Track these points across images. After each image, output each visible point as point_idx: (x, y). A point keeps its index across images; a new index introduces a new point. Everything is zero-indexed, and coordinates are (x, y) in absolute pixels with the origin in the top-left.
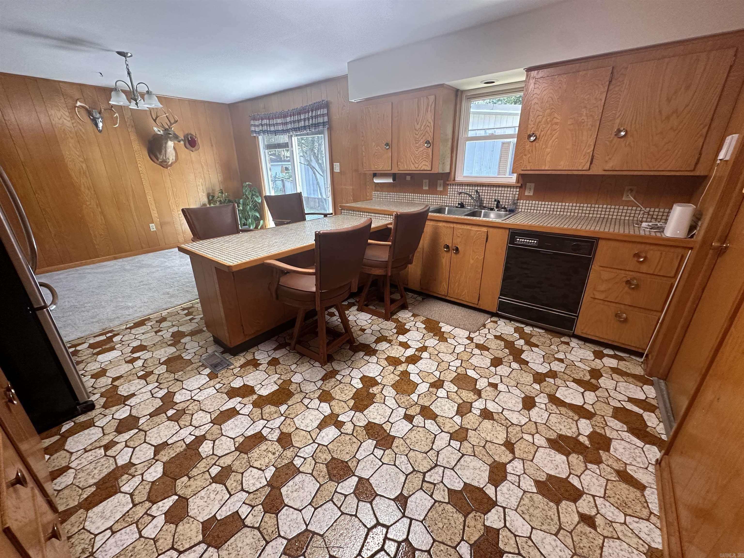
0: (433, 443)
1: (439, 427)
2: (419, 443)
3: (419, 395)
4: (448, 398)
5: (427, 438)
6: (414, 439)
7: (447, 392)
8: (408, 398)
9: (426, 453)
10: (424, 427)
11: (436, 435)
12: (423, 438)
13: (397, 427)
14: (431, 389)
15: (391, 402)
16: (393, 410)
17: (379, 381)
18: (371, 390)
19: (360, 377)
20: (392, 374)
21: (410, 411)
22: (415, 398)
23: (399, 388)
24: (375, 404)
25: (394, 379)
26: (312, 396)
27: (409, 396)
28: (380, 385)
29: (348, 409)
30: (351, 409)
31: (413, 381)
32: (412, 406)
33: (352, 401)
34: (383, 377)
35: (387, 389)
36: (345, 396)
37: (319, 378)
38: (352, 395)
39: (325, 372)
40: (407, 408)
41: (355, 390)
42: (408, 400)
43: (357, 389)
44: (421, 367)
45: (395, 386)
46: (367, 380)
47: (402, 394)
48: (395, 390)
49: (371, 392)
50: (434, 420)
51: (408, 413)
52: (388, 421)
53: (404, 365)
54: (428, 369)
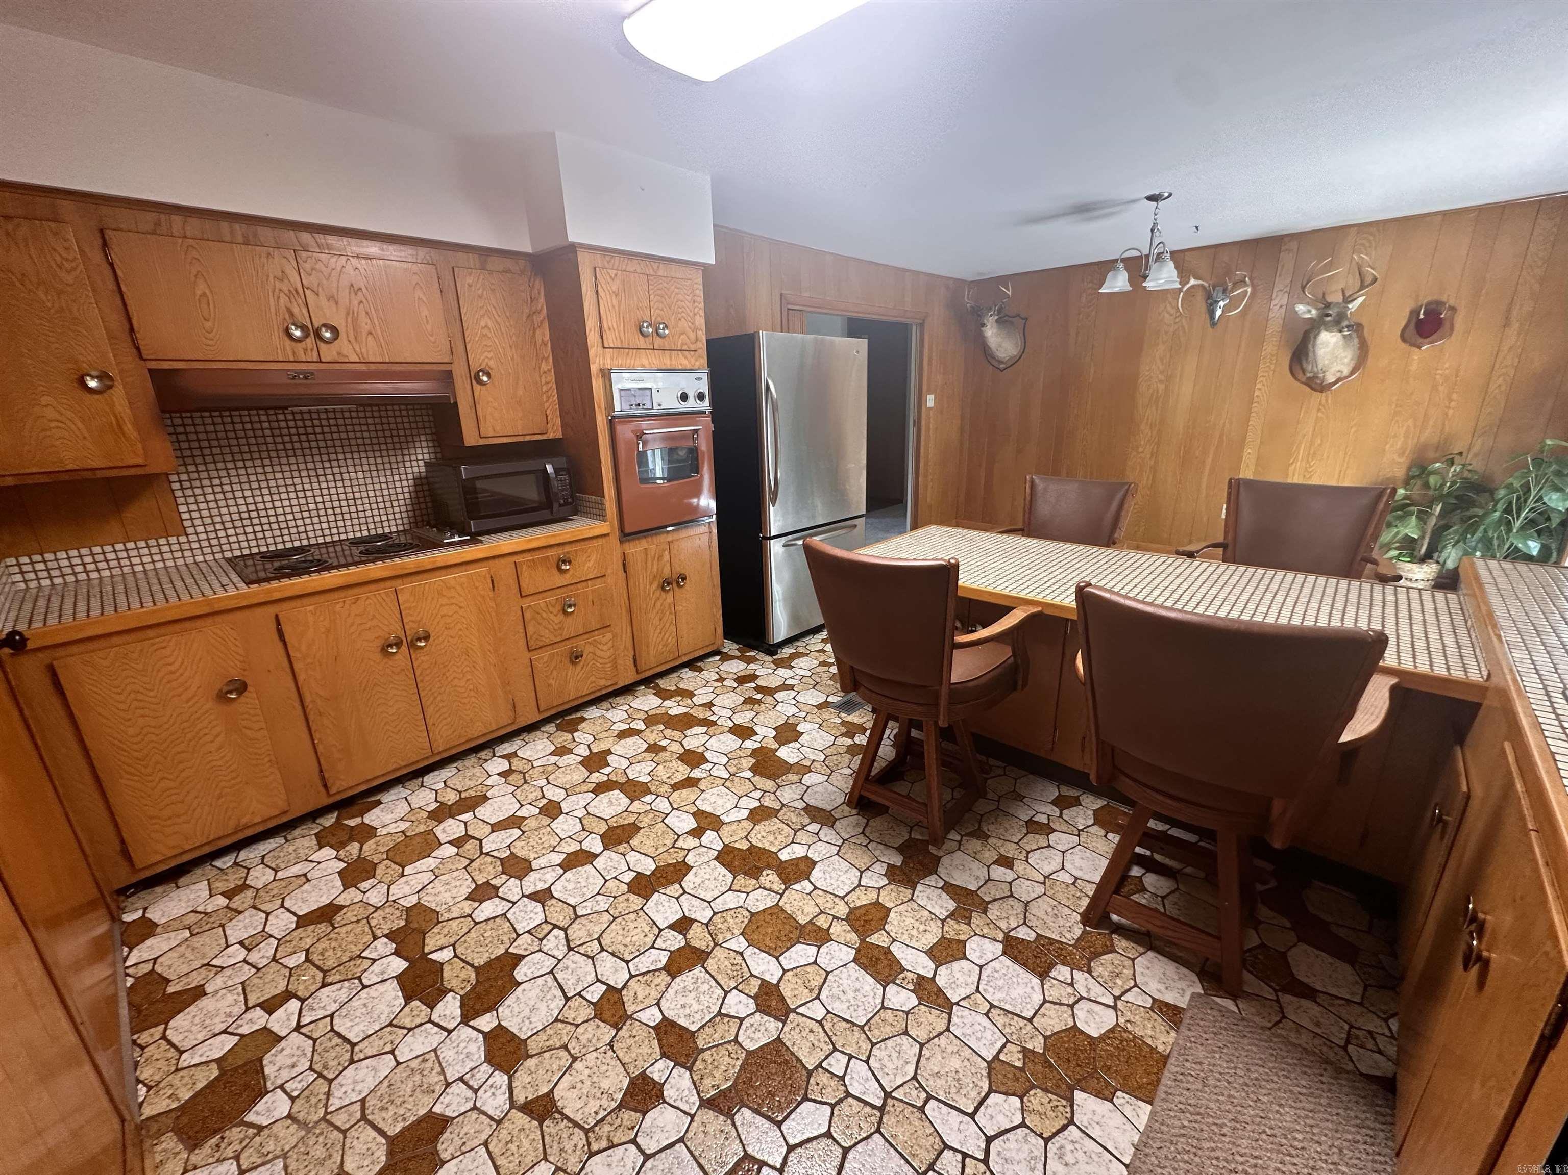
0: (613, 954)
1: (644, 974)
2: (621, 932)
3: (741, 954)
4: (719, 1014)
6: (632, 925)
7: (742, 1020)
8: (737, 932)
9: (598, 939)
10: (653, 947)
11: (627, 962)
14: (756, 983)
15: (732, 900)
16: (709, 903)
17: (796, 887)
18: (770, 872)
19: (810, 855)
20: (818, 911)
21: (699, 930)
22: (733, 945)
23: (768, 918)
24: (730, 877)
25: (799, 913)
26: (767, 799)
27: (742, 934)
28: (783, 887)
29: (727, 841)
30: (726, 846)
31: (788, 949)
32: (711, 934)
33: (744, 846)
34: (810, 894)
35: (768, 899)
36: (759, 836)
37: (812, 802)
38: (760, 845)
39: (829, 808)
40: (707, 925)
41: (774, 849)
42: (729, 929)
43: (776, 853)
44: (844, 976)
45: (776, 911)
46: (802, 866)
47: (750, 921)
48: (764, 911)
49: (764, 873)
50: (663, 969)
51: (695, 925)
52: (685, 892)
53: (853, 937)
54: (835, 991)
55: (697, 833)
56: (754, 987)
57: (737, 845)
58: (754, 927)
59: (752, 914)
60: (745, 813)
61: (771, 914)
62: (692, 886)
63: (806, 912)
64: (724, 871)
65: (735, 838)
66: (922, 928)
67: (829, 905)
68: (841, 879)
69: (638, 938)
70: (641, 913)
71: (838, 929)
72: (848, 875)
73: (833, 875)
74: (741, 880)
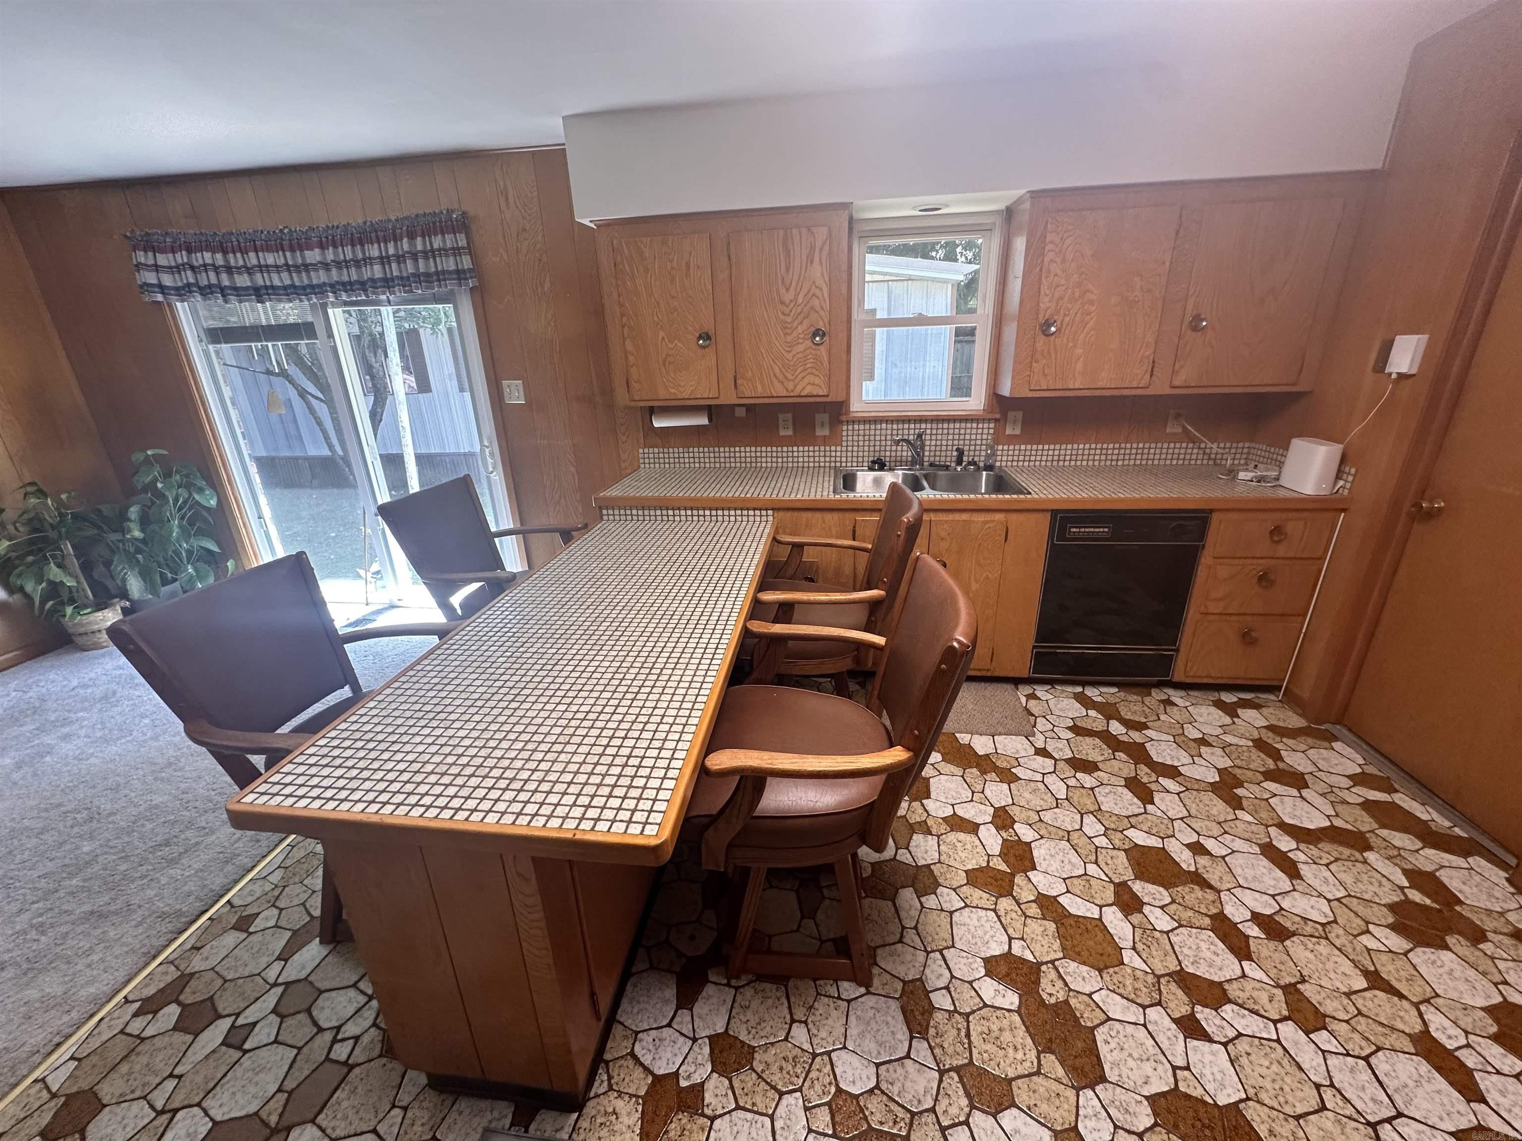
6: (1268, 1084)
7: (1161, 908)
8: (1127, 970)
10: (1240, 1034)
15: (1116, 1006)
16: (1145, 1025)
17: (1030, 958)
18: (1045, 996)
19: (983, 972)
20: (1029, 921)
21: (1172, 1005)
24: (1100, 1035)
25: (1050, 933)
27: (1123, 964)
28: (1044, 968)
29: (1071, 1094)
30: (1078, 1090)
31: (1084, 917)
32: (1159, 990)
33: (1051, 1062)
34: (1022, 939)
35: (1070, 970)
36: (1020, 1056)
38: (1029, 1041)
39: (894, 1005)
40: (1159, 1003)
41: (1016, 1018)
42: (1136, 979)
43: (1018, 1012)
44: (1053, 868)
46: (1003, 969)
47: (1107, 967)
48: (1084, 963)
49: (1053, 1001)
50: (1230, 1001)
51: (1177, 1015)
52: (1175, 1068)
53: (1019, 879)
57: (1060, 1072)
58: (1105, 958)
59: (1100, 971)
61: (1079, 954)
62: (1160, 1068)
63: (1042, 929)
64: (1103, 1049)
66: (959, 845)
67: (1014, 915)
69: (1258, 1057)
70: (1251, 1092)
71: (1027, 895)
72: (967, 921)
73: (980, 932)
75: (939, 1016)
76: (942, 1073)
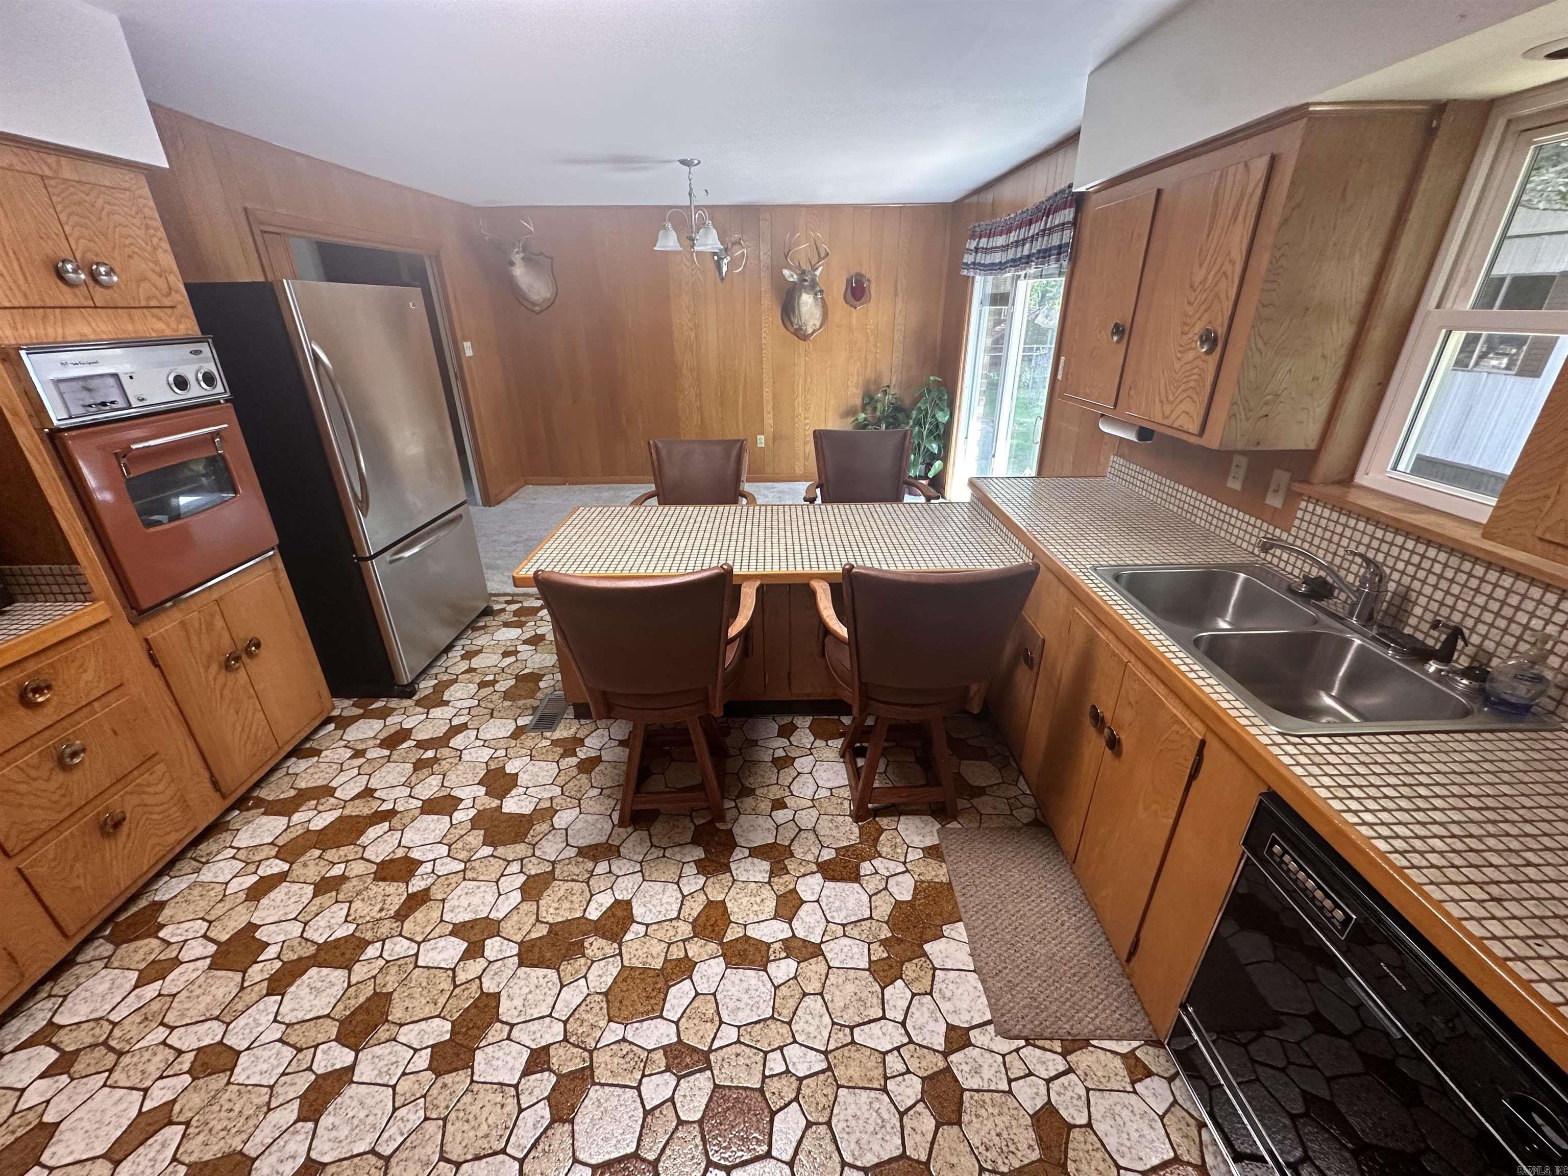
0: (478, 1158)
1: (534, 1146)
2: (466, 1127)
3: (624, 1040)
4: (646, 1113)
5: (486, 1136)
6: (475, 1109)
7: (672, 1099)
8: (602, 1024)
9: (442, 1159)
10: (521, 1111)
11: (503, 1151)
12: (484, 1127)
13: (497, 1055)
14: (659, 1056)
15: (573, 996)
16: (550, 1016)
17: (627, 937)
18: (591, 940)
19: (619, 898)
20: (666, 945)
21: (561, 1051)
22: (609, 1038)
23: (624, 986)
24: (552, 974)
25: (649, 960)
26: (530, 866)
27: (610, 1020)
28: (616, 945)
29: (519, 938)
30: (521, 944)
31: (664, 1000)
32: (578, 1046)
33: (543, 930)
34: (646, 935)
35: (610, 966)
36: (552, 910)
37: (582, 843)
38: (560, 920)
39: (603, 839)
40: (566, 1039)
41: (578, 915)
42: (593, 1026)
43: (583, 917)
44: (729, 986)
45: (627, 974)
46: (619, 913)
47: (608, 1002)
48: (615, 981)
49: (586, 944)
50: (553, 1122)
51: (552, 1051)
52: (512, 1026)
53: (713, 947)
54: (731, 1005)
55: (474, 951)
56: (660, 1059)
57: (534, 935)
58: (617, 1004)
59: (606, 994)
60: (517, 896)
61: (625, 980)
62: (516, 1013)
63: (655, 954)
64: (541, 972)
65: (527, 928)
66: (758, 900)
67: (671, 933)
68: (664, 901)
69: (497, 1117)
70: (475, 1087)
71: (695, 949)
72: (668, 894)
73: (655, 902)
74: (567, 968)
75: (590, 865)
76: (553, 863)
